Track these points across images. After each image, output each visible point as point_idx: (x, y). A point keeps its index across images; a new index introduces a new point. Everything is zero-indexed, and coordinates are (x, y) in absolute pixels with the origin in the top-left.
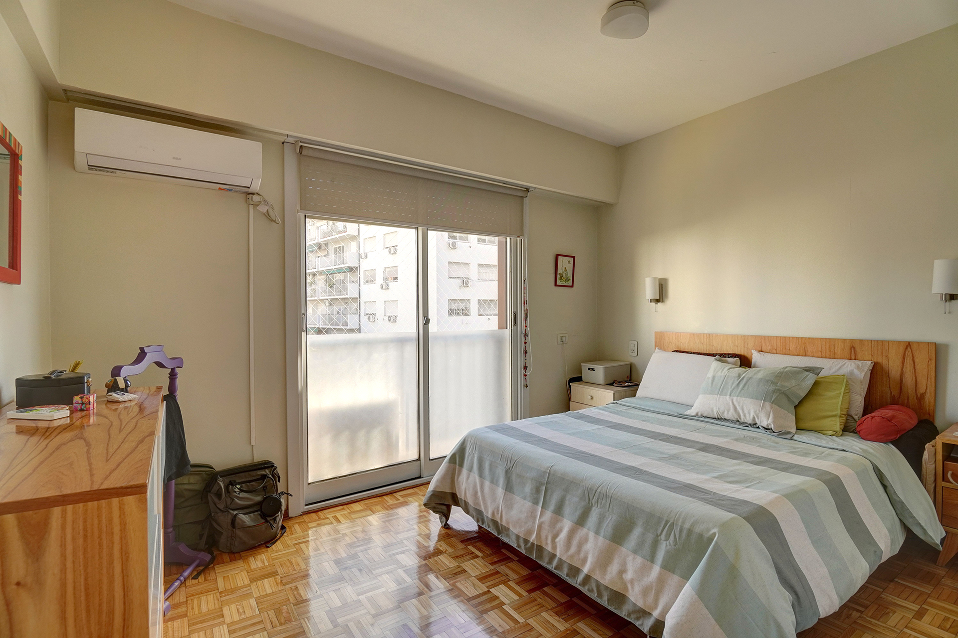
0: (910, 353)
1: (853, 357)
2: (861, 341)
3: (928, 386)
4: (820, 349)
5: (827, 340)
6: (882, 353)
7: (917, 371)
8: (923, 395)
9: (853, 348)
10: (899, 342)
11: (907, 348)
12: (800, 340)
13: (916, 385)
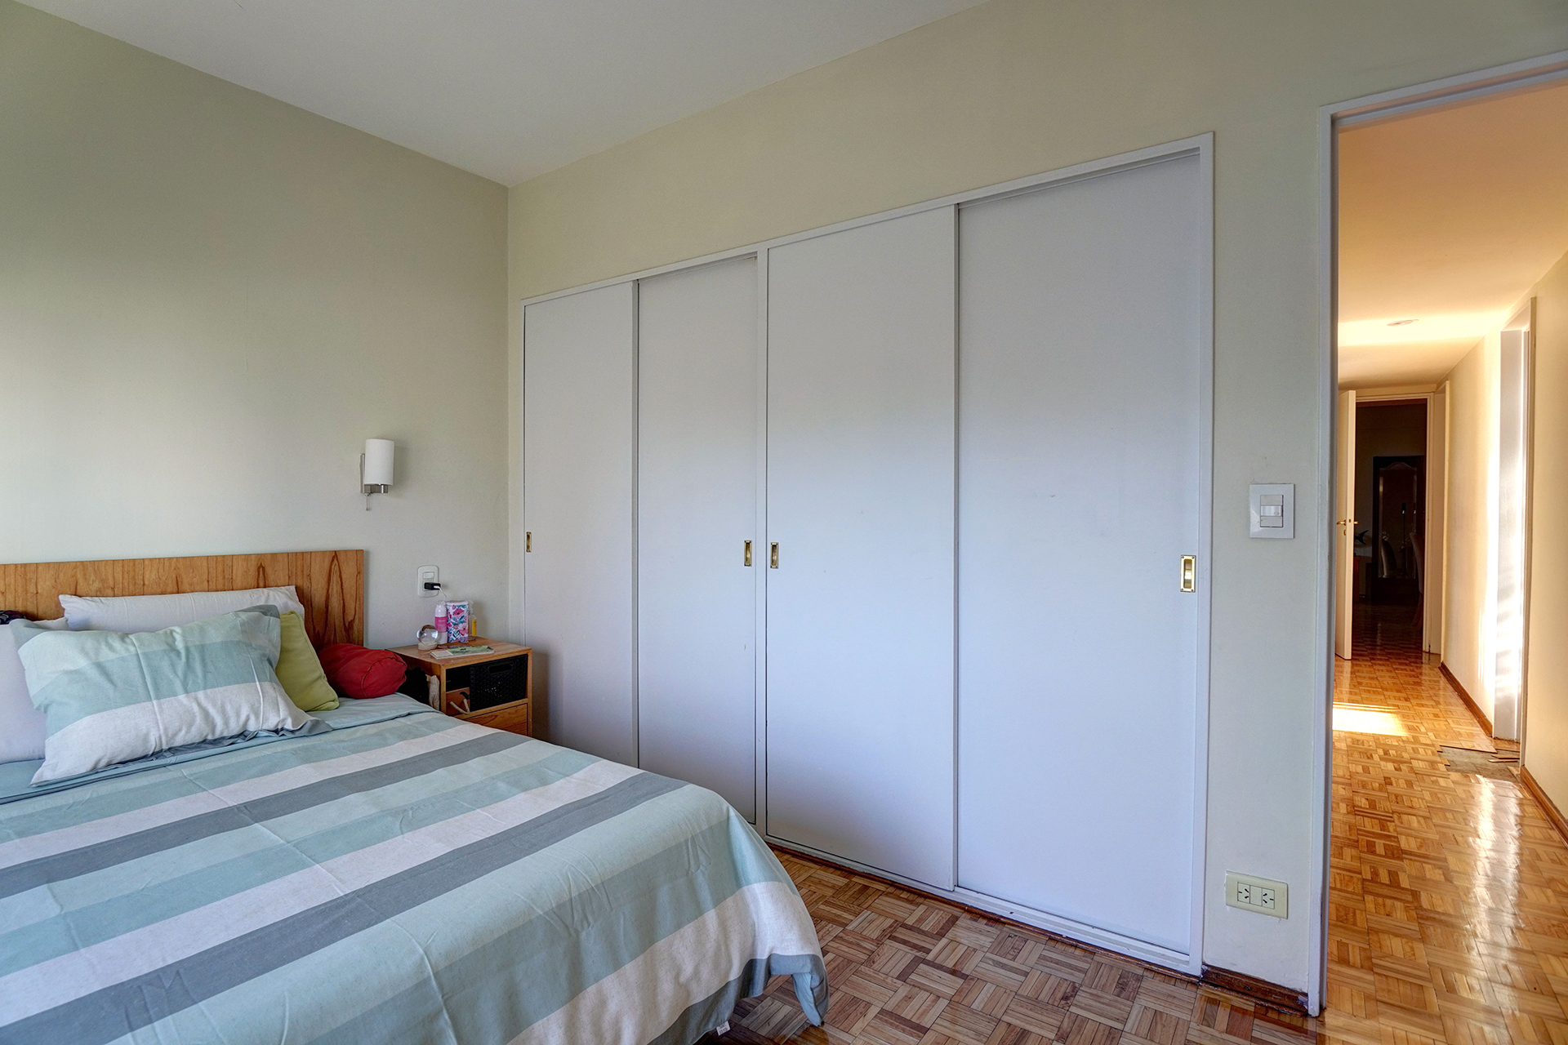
0: (337, 566)
1: (261, 584)
2: (274, 556)
3: (357, 609)
4: (205, 576)
5: (219, 559)
6: (303, 571)
7: (344, 591)
8: (351, 623)
9: (261, 569)
10: (324, 552)
11: (333, 561)
12: (167, 564)
13: (344, 612)
